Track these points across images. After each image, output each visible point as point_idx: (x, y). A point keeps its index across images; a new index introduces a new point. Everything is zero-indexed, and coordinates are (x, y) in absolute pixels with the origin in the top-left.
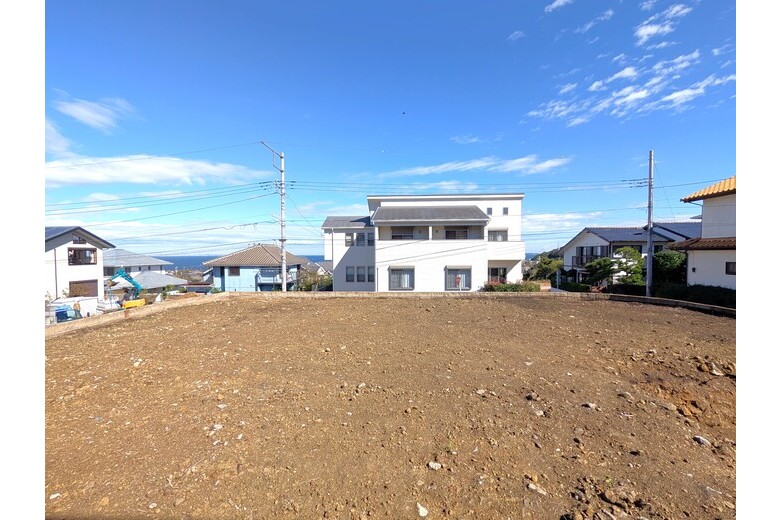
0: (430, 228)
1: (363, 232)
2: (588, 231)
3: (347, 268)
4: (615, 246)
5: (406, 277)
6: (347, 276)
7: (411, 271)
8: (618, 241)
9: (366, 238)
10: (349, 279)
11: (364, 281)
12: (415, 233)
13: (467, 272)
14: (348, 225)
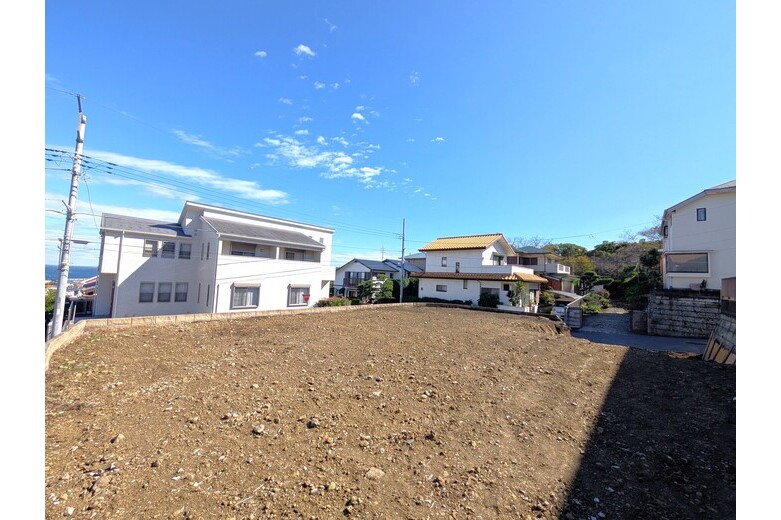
0: (278, 249)
1: (173, 241)
2: (356, 261)
3: (142, 284)
4: (374, 273)
5: (250, 295)
6: (141, 295)
7: (256, 290)
8: (376, 269)
9: (177, 249)
10: (145, 298)
11: (169, 300)
12: (257, 251)
13: (307, 290)
14: (150, 231)
